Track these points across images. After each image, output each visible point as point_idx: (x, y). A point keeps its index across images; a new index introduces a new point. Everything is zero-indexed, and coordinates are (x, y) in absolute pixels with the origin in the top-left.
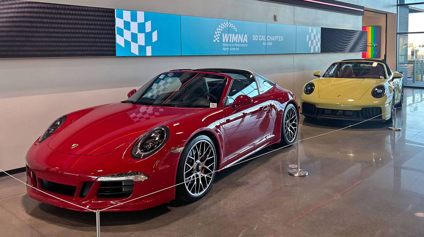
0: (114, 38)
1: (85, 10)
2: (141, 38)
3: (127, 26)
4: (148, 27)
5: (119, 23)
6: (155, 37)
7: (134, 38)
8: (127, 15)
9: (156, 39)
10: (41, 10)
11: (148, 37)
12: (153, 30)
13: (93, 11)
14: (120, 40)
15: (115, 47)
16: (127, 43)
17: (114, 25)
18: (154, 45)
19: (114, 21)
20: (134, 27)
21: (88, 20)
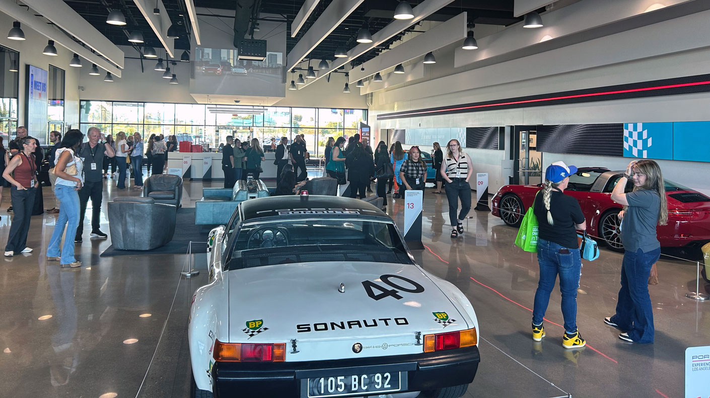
0: (623, 144)
1: (608, 126)
2: (640, 143)
3: (631, 134)
4: (645, 136)
5: (626, 133)
6: (650, 144)
7: (635, 143)
8: (631, 127)
9: (651, 145)
10: (592, 128)
11: (645, 142)
12: (648, 137)
13: (612, 126)
14: (626, 146)
15: (622, 150)
16: (630, 147)
17: (623, 135)
18: (649, 150)
19: (623, 132)
20: (635, 135)
21: (609, 132)
